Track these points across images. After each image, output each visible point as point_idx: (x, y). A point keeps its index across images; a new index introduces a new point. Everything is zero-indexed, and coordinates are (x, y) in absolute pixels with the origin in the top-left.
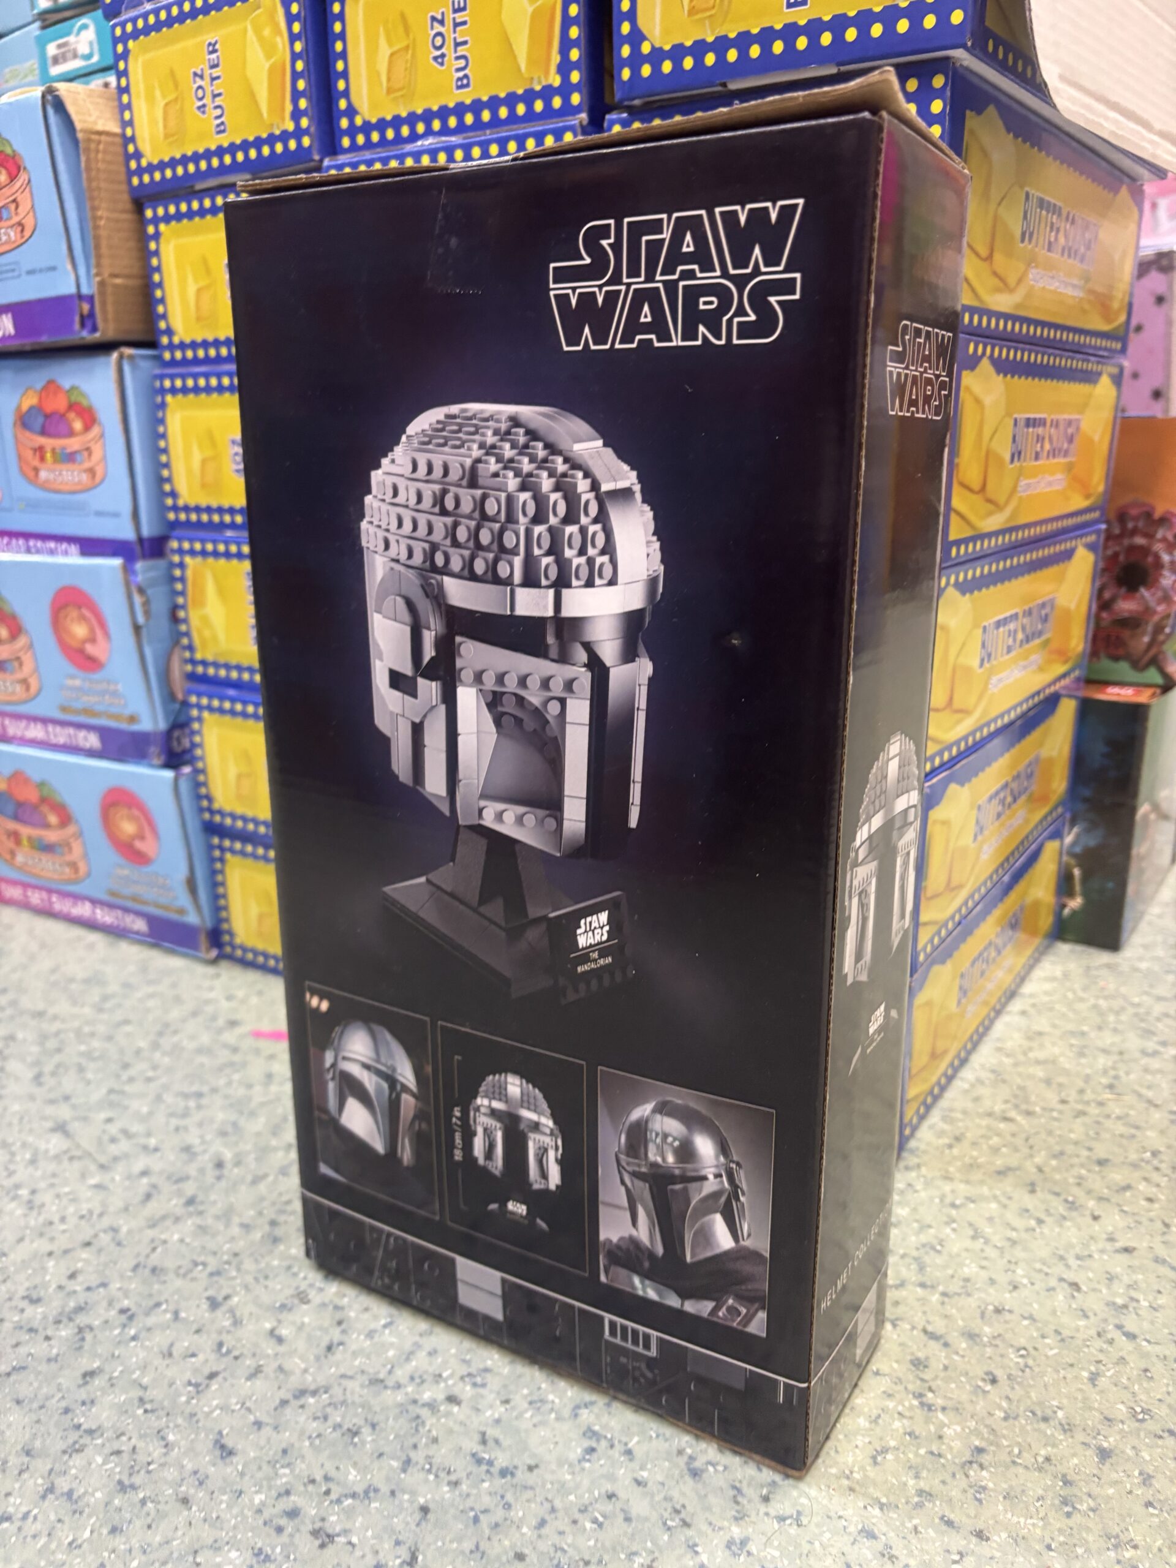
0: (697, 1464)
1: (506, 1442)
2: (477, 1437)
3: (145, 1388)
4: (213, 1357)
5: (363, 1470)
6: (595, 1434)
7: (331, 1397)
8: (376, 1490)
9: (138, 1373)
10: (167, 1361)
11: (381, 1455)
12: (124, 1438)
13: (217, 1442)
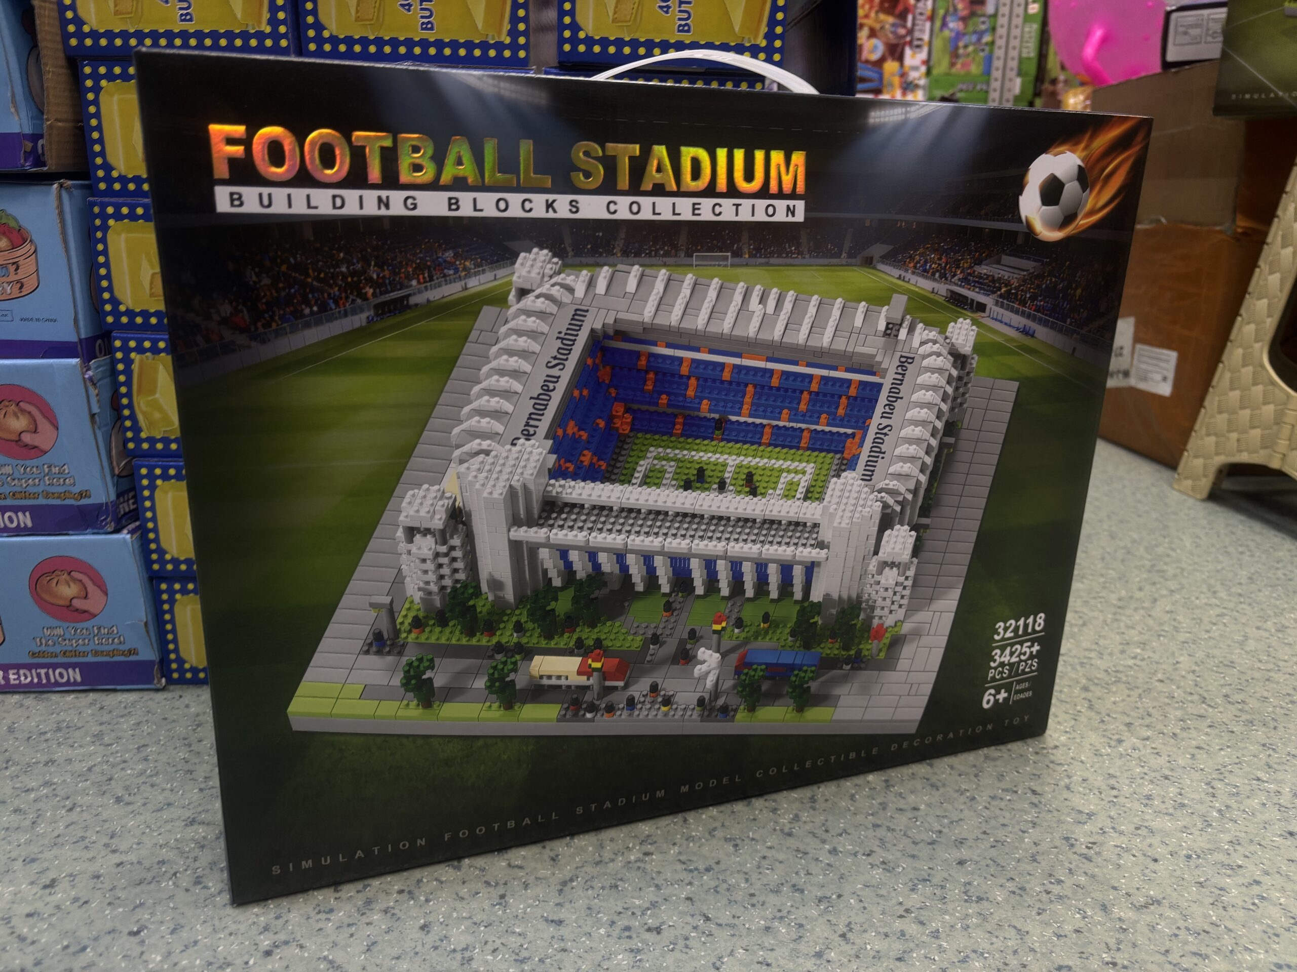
0: (786, 830)
1: (695, 859)
2: (678, 863)
3: (470, 918)
4: (491, 889)
5: (639, 898)
6: (730, 840)
7: (582, 878)
8: (657, 902)
9: (455, 915)
10: (465, 902)
11: (640, 889)
12: (490, 943)
13: (547, 920)
